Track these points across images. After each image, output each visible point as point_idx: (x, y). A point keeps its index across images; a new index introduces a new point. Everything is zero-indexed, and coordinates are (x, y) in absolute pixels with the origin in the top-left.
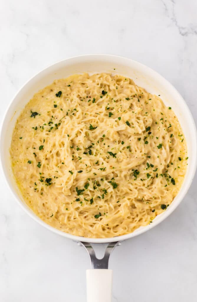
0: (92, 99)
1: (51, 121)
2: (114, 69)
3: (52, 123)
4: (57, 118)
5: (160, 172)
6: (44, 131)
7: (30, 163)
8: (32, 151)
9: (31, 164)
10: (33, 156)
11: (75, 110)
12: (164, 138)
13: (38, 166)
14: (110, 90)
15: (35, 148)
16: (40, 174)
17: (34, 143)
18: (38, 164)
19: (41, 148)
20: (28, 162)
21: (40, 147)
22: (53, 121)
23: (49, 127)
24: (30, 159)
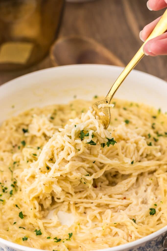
0: (21, 145)
1: (3, 188)
2: (13, 107)
3: (6, 188)
4: (6, 181)
5: (154, 135)
6: (7, 201)
7: (26, 239)
8: (16, 227)
9: (29, 240)
10: (21, 230)
11: (15, 163)
12: (120, 115)
13: (37, 234)
14: (27, 125)
15: (15, 223)
16: (49, 238)
17: (10, 219)
18: (35, 233)
19: (21, 215)
20: (24, 240)
21: (19, 216)
22: (5, 186)
23: (8, 194)
24: (23, 236)
